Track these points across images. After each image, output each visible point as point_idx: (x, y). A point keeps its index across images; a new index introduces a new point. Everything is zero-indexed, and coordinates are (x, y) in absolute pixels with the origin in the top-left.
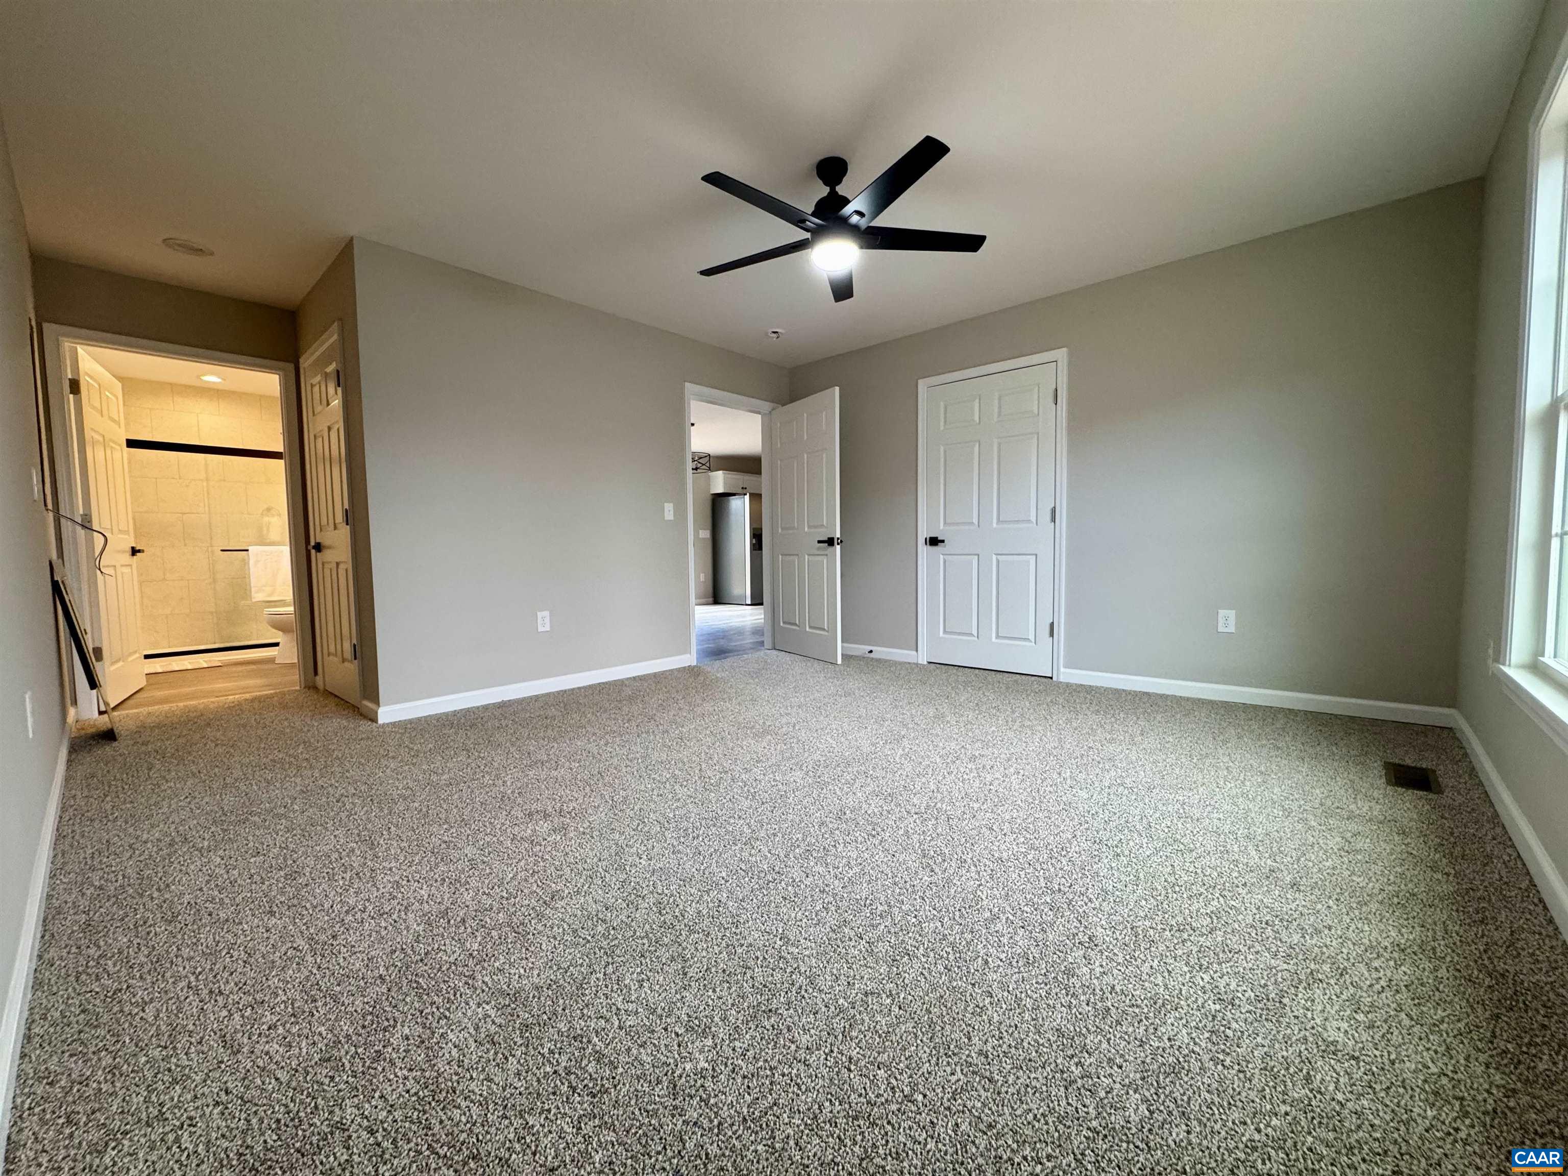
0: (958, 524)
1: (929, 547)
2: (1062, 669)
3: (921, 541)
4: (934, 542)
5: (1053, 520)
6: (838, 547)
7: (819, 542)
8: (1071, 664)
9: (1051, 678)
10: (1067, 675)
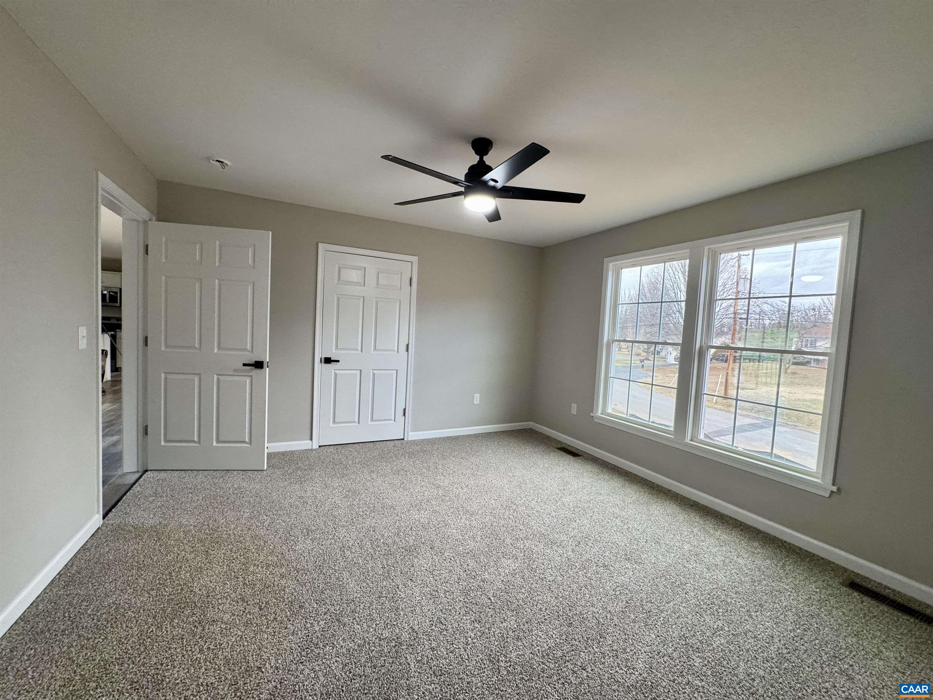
0: (346, 349)
1: (323, 365)
2: (410, 433)
3: (317, 360)
4: (328, 361)
5: (407, 350)
6: (267, 369)
7: (244, 365)
8: (415, 430)
9: (403, 439)
10: (413, 436)
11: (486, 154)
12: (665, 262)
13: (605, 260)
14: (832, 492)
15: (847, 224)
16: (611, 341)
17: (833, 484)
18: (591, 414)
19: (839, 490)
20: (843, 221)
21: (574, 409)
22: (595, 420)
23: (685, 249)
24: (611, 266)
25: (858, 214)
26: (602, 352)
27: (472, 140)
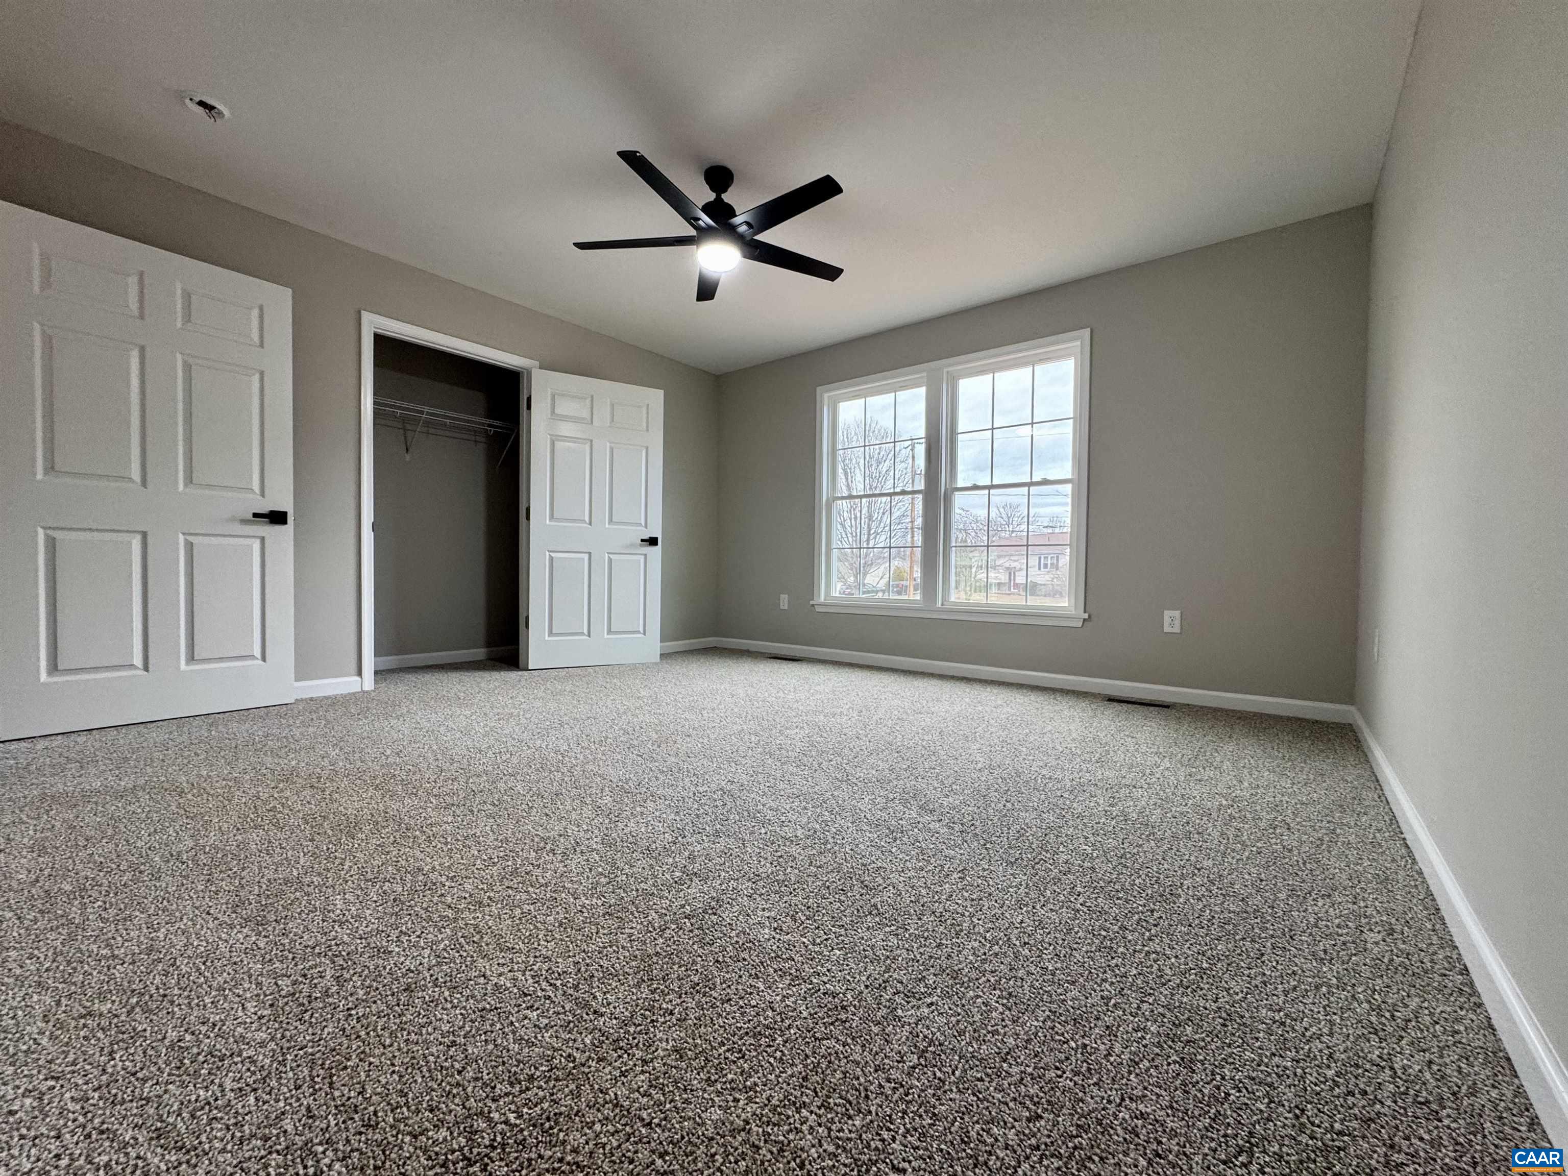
6: (293, 528)
7: (255, 514)
11: (725, 191)
12: (895, 392)
13: (819, 389)
14: (1085, 620)
15: (1079, 343)
16: (831, 500)
17: (1085, 612)
18: (812, 603)
19: (1090, 616)
20: (1075, 339)
21: (784, 601)
22: (818, 609)
23: (921, 372)
24: (825, 396)
25: (1087, 332)
26: (820, 513)
27: (706, 168)
